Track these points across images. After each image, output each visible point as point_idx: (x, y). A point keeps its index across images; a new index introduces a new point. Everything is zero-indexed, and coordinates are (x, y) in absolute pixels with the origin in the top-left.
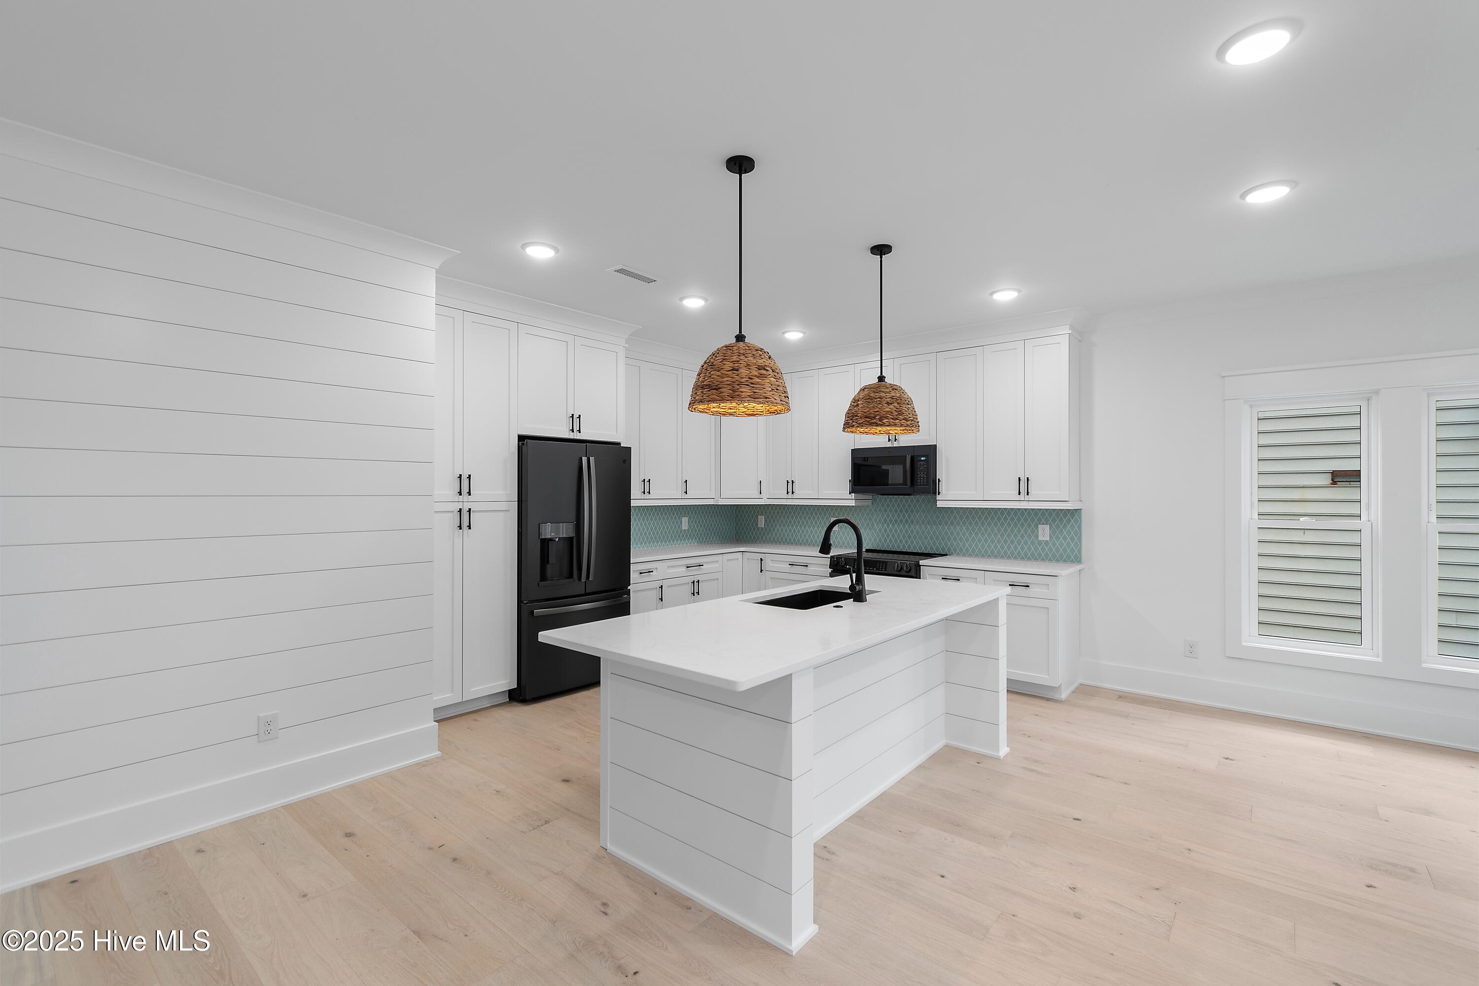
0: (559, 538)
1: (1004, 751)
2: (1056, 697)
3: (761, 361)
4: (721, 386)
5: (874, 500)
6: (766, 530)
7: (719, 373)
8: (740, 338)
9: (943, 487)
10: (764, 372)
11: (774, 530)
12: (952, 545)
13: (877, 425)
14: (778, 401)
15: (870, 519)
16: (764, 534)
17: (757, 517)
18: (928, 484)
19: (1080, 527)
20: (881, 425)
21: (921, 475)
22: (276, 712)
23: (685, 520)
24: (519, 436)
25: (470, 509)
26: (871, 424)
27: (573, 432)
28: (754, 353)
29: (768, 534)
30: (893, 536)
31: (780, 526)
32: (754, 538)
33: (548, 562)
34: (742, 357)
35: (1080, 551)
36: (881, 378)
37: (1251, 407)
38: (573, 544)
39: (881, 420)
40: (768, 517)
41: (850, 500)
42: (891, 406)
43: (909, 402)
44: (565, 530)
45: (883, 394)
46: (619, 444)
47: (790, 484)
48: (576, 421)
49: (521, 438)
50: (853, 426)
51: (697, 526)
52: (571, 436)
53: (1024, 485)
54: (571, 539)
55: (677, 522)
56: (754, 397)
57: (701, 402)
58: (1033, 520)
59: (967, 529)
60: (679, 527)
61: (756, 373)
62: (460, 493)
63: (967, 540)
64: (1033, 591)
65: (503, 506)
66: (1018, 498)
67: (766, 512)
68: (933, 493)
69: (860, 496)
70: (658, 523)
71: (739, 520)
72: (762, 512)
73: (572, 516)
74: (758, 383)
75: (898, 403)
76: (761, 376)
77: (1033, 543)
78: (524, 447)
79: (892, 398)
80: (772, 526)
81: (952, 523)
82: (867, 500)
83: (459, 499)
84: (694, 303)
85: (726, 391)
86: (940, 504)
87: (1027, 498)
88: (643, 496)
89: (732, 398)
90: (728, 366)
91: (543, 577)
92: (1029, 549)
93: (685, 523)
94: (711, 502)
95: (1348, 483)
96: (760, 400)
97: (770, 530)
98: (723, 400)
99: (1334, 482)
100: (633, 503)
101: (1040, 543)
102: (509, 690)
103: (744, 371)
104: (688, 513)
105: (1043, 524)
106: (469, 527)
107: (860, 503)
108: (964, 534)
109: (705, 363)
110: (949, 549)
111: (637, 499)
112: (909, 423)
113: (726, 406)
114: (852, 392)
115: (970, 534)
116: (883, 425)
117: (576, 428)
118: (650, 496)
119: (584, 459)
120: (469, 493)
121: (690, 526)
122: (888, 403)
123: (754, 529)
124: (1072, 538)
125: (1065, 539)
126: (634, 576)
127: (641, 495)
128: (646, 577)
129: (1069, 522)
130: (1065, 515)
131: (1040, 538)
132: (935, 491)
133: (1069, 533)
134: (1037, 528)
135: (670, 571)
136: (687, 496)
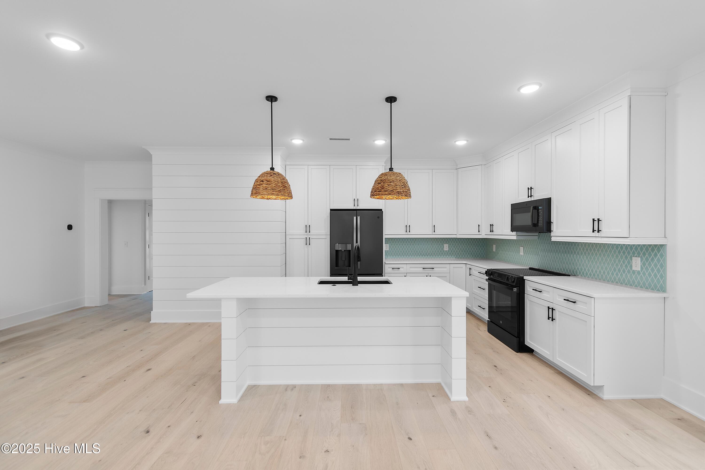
0: (344, 250)
5: (539, 236)
6: (496, 253)
11: (499, 253)
12: (578, 269)
17: (493, 246)
19: (665, 261)
21: (540, 219)
24: (330, 210)
25: (310, 238)
27: (356, 206)
29: (497, 255)
31: (501, 251)
32: (492, 257)
33: (339, 260)
35: (664, 282)
38: (350, 252)
41: (514, 236)
46: (381, 210)
48: (357, 201)
52: (354, 209)
58: (629, 253)
62: (306, 232)
64: (578, 306)
65: (324, 237)
66: (593, 235)
67: (496, 243)
72: (494, 243)
77: (629, 272)
86: (553, 239)
87: (599, 234)
88: (406, 233)
91: (337, 266)
92: (626, 276)
101: (634, 272)
105: (636, 257)
106: (310, 244)
111: (402, 235)
117: (356, 204)
118: (409, 233)
119: (355, 218)
120: (310, 232)
123: (492, 252)
124: (659, 271)
125: (653, 270)
126: (389, 270)
127: (404, 233)
128: (396, 271)
129: (656, 255)
130: (653, 250)
131: (634, 268)
132: (549, 230)
133: (656, 265)
134: (632, 260)
135: (412, 269)
136: (435, 233)
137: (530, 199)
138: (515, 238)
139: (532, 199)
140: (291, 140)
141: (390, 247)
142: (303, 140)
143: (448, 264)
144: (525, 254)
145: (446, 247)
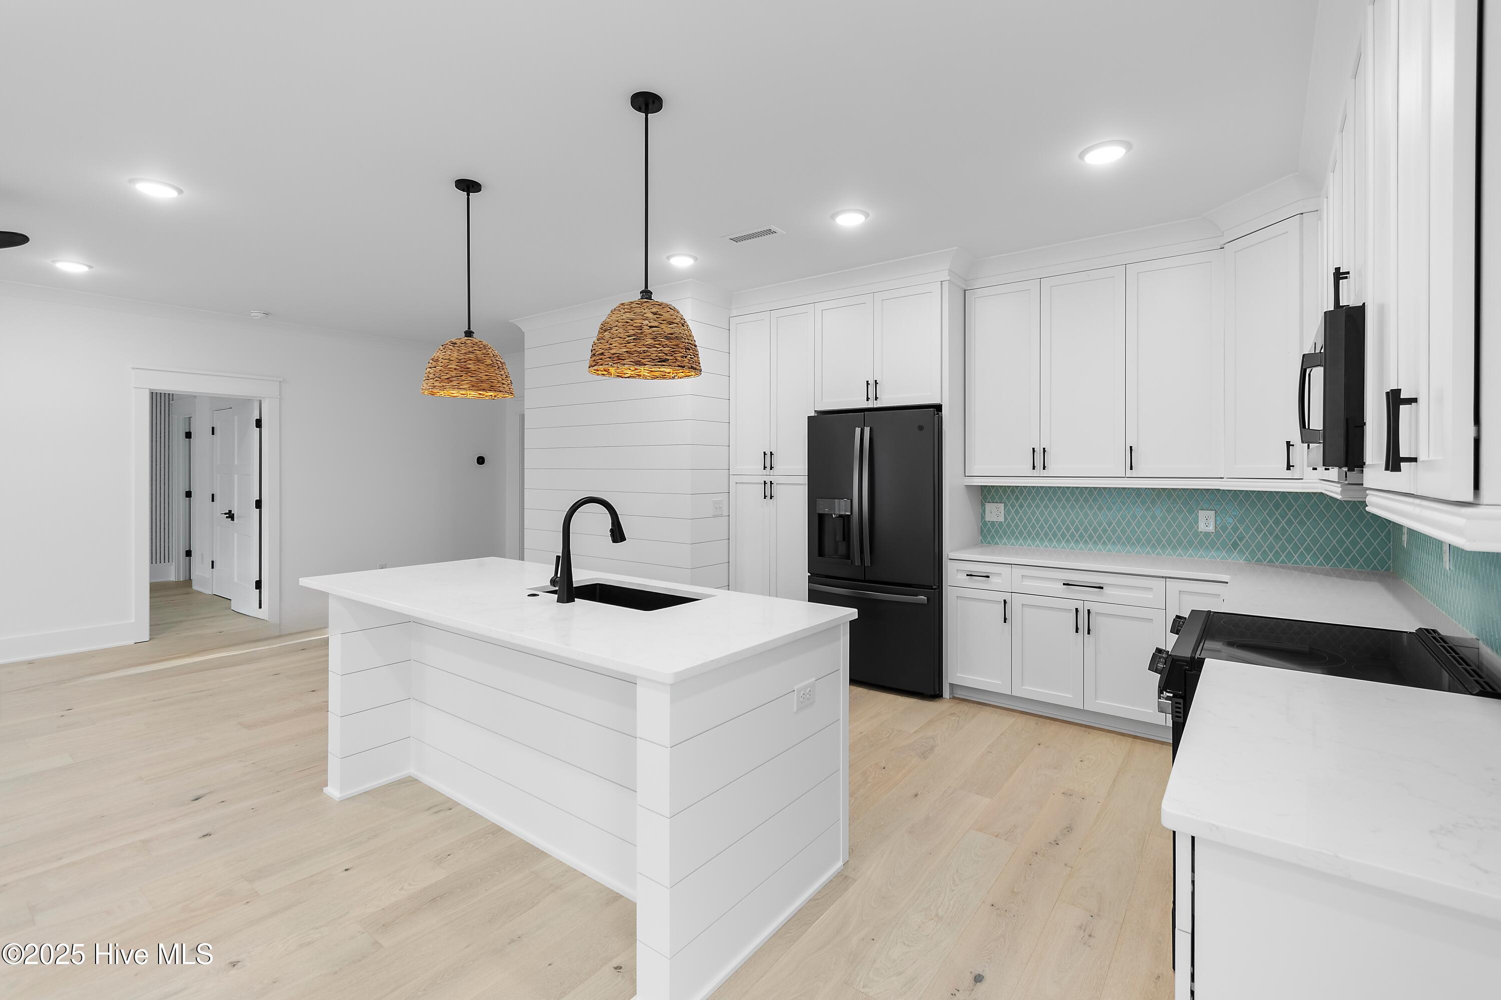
0: (837, 515)
24: (816, 412)
25: (772, 482)
33: (825, 538)
44: (840, 508)
48: (873, 387)
52: (867, 407)
54: (850, 516)
62: (765, 468)
65: (802, 480)
83: (763, 472)
88: (1034, 473)
91: (821, 553)
106: (772, 498)
117: (872, 395)
118: (1044, 473)
119: (858, 431)
120: (772, 469)
126: (958, 577)
127: (1027, 469)
128: (979, 583)
135: (1027, 582)
136: (1134, 473)
141: (1007, 513)
143: (1163, 577)
145: (1206, 521)
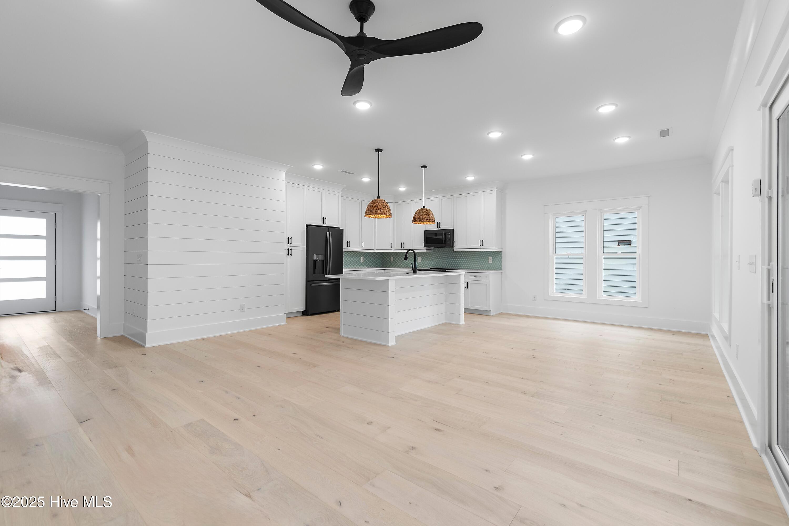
0: (320, 260)
1: (462, 322)
2: (490, 315)
3: (384, 204)
4: (373, 210)
5: (434, 250)
6: (394, 263)
7: (372, 207)
8: (379, 197)
9: (456, 244)
10: (384, 207)
11: (397, 263)
12: (460, 265)
13: (421, 221)
14: (388, 214)
15: (432, 257)
16: (393, 264)
17: (390, 258)
18: (450, 243)
19: (502, 258)
20: (422, 221)
21: (448, 240)
22: (244, 304)
23: (362, 258)
24: (306, 225)
25: (291, 249)
26: (419, 221)
27: (324, 223)
28: (382, 202)
29: (395, 264)
30: (440, 263)
31: (399, 261)
32: (389, 266)
33: (316, 268)
34: (379, 203)
35: (502, 266)
36: (424, 207)
37: (553, 216)
38: (324, 262)
39: (422, 220)
40: (395, 257)
41: (424, 250)
42: (426, 216)
43: (432, 214)
44: (321, 257)
45: (423, 212)
46: (339, 228)
47: (402, 244)
48: (325, 220)
49: (307, 225)
50: (415, 221)
51: (367, 261)
52: (323, 225)
53: (482, 243)
54: (323, 260)
55: (359, 259)
56: (382, 214)
57: (368, 215)
58: (487, 255)
59: (466, 259)
60: (360, 261)
61: (382, 207)
62: (288, 243)
63: (466, 264)
64: (482, 278)
65: (301, 248)
66: (480, 247)
67: (394, 256)
68: (452, 246)
69: (427, 248)
70: (352, 259)
71: (384, 259)
72: (392, 256)
73: (324, 253)
74: (383, 210)
75: (428, 215)
76: (384, 208)
77: (487, 264)
78: (308, 229)
79: (426, 213)
80: (396, 261)
81: (460, 258)
82: (431, 250)
83: (288, 245)
84: (366, 180)
85: (374, 212)
86: (455, 250)
87: (483, 247)
88: (347, 248)
89: (376, 214)
90: (375, 205)
91: (314, 273)
92: (486, 266)
93: (362, 259)
94: (372, 251)
95: (624, 245)
96: (383, 214)
97: (395, 262)
98: (373, 214)
99: (619, 245)
100: (344, 250)
101: (489, 263)
102: (303, 311)
103: (379, 207)
104: (364, 255)
105: (490, 256)
106: (291, 255)
107: (428, 251)
108: (464, 262)
109: (369, 204)
110: (459, 267)
111: (345, 249)
112: (431, 221)
113: (375, 216)
114: (415, 211)
115: (467, 261)
116: (423, 221)
117: (325, 222)
118: (350, 248)
119: (328, 233)
120: (291, 244)
121: (364, 261)
122: (425, 215)
123: (389, 262)
124: (499, 262)
125: (497, 262)
129: (498, 256)
130: (497, 254)
131: (489, 262)
132: (453, 246)
133: (498, 260)
134: (488, 258)
136: (363, 248)
137: (438, 229)
138: (425, 251)
139: (440, 229)
140: (313, 165)
142: (323, 166)
144: (422, 261)
